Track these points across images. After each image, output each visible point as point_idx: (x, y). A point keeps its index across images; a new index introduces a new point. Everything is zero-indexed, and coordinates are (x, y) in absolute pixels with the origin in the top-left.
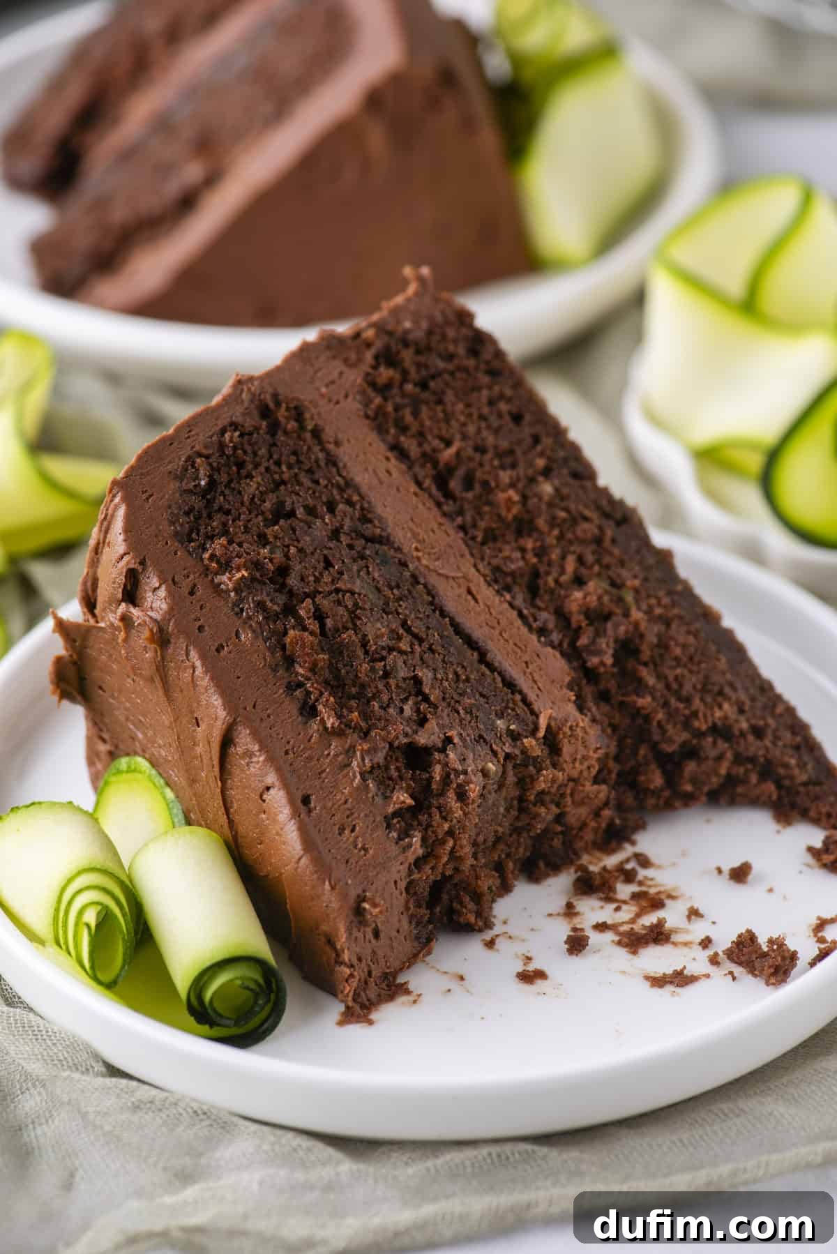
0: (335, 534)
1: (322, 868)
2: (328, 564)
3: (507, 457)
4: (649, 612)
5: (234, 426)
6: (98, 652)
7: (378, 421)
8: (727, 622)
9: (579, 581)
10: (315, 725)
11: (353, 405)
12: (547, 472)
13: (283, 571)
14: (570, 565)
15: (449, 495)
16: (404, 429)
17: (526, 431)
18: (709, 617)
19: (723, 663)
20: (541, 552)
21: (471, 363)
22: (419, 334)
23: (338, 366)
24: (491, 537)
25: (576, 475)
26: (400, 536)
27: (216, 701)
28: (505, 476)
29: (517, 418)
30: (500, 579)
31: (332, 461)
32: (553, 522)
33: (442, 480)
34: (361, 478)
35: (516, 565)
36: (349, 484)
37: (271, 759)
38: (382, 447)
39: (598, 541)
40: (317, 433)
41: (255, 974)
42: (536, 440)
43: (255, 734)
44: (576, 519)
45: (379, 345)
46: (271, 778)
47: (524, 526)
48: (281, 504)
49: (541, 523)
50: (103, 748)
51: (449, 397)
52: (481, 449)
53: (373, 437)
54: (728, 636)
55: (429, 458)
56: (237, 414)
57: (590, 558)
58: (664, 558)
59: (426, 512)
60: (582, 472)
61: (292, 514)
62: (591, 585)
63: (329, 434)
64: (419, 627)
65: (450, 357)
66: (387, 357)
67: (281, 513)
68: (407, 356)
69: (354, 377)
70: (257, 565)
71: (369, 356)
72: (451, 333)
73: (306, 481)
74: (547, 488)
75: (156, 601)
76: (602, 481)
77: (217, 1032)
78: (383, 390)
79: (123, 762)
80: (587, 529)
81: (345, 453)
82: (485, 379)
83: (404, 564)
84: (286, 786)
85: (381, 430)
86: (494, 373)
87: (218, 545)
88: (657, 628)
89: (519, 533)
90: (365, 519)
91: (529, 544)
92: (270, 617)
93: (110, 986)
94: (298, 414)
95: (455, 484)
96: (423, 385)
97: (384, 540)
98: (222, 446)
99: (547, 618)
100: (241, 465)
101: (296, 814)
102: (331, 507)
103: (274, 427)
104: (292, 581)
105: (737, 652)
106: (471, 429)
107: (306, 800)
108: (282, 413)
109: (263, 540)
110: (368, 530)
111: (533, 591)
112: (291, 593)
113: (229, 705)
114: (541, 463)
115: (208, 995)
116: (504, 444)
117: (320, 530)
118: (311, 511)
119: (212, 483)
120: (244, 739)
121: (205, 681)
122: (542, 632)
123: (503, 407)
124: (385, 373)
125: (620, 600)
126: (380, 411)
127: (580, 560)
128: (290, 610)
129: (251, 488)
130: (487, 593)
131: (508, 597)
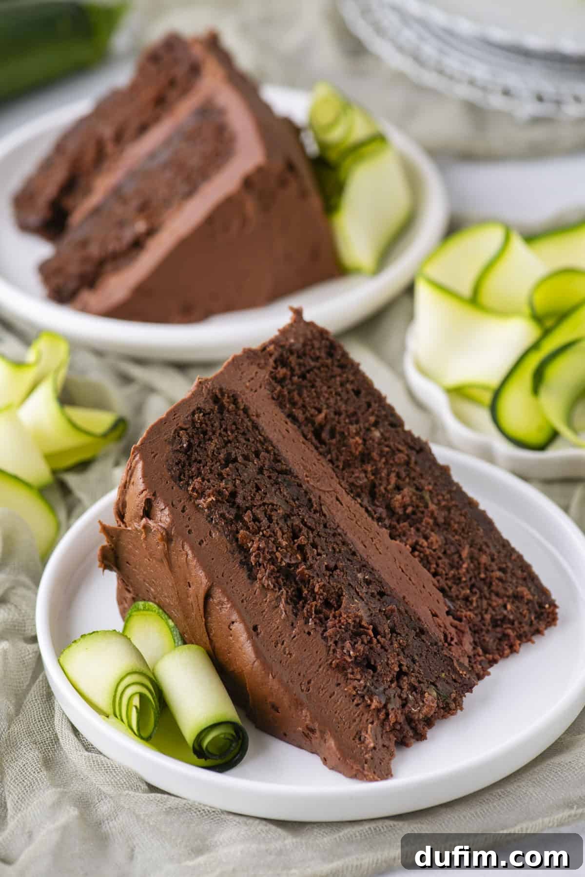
0: (261, 471)
1: (267, 667)
2: (258, 489)
3: (353, 417)
4: (438, 504)
5: (199, 409)
6: (127, 544)
7: (279, 400)
8: (482, 507)
9: (398, 488)
10: (257, 585)
11: (264, 392)
12: (376, 424)
13: (233, 494)
14: (393, 479)
15: (322, 442)
16: (294, 404)
17: (363, 400)
18: (472, 504)
19: (481, 532)
20: (376, 473)
21: (329, 361)
22: (298, 346)
23: (254, 368)
24: (347, 465)
25: (392, 425)
26: (297, 469)
27: (202, 574)
28: (353, 428)
29: (357, 393)
30: (354, 491)
31: (255, 427)
32: (381, 454)
33: (317, 433)
34: (274, 436)
35: (363, 481)
36: (266, 440)
37: (234, 606)
38: (282, 416)
39: (407, 463)
40: (246, 410)
41: (230, 731)
42: (369, 405)
43: (224, 592)
44: (395, 451)
45: (276, 355)
46: (235, 617)
47: (365, 458)
48: (229, 454)
49: (375, 455)
50: (129, 596)
51: (318, 383)
52: (338, 413)
53: (278, 410)
54: (483, 515)
55: (310, 420)
56: (200, 402)
57: (403, 474)
58: (445, 471)
59: (311, 454)
60: (396, 423)
61: (235, 460)
62: (406, 491)
63: (252, 411)
64: (310, 522)
65: (317, 359)
66: (282, 361)
67: (230, 460)
68: (293, 359)
69: (264, 375)
70: (219, 493)
71: (271, 361)
72: (317, 344)
73: (243, 440)
74: (377, 434)
75: (163, 517)
76: (407, 427)
77: (209, 763)
78: (281, 381)
79: (141, 604)
80: (401, 457)
81: (262, 422)
82: (337, 371)
83: (300, 486)
84: (243, 621)
85: (281, 406)
86: (342, 367)
87: (196, 482)
88: (444, 513)
89: (363, 462)
90: (276, 460)
91: (369, 468)
92: (229, 522)
93: (147, 739)
94: (235, 400)
95: (325, 435)
96: (303, 376)
97: (287, 472)
98: (193, 422)
99: (381, 511)
100: (205, 433)
101: (250, 637)
102: (257, 454)
103: (222, 409)
104: (239, 500)
105: (489, 525)
106: (332, 401)
107: (255, 628)
108: (225, 400)
109: (221, 477)
110: (279, 466)
111: (373, 495)
112: (238, 507)
113: (209, 575)
114: (372, 419)
115: (205, 743)
116: (351, 409)
117: (252, 469)
118: (246, 458)
119: (190, 445)
120: (218, 595)
121: (194, 564)
122: (379, 519)
123: (349, 386)
124: (282, 371)
125: (422, 498)
126: (280, 394)
127: (398, 476)
128: (239, 517)
129: (212, 446)
130: (347, 499)
131: (359, 501)
